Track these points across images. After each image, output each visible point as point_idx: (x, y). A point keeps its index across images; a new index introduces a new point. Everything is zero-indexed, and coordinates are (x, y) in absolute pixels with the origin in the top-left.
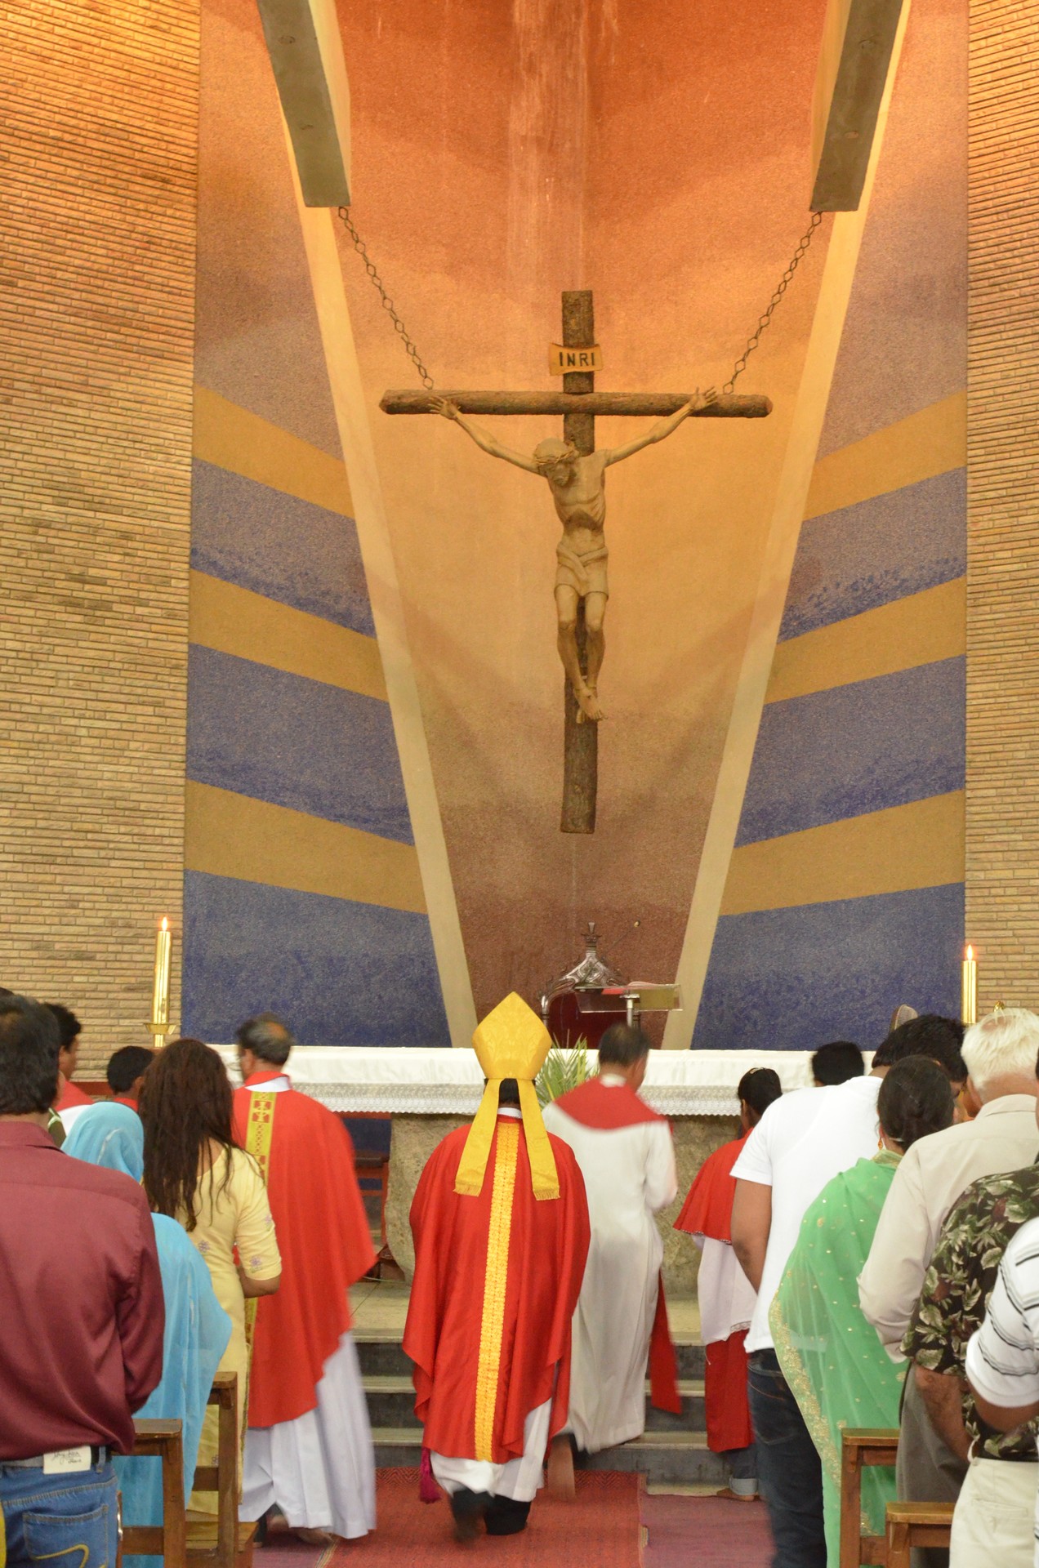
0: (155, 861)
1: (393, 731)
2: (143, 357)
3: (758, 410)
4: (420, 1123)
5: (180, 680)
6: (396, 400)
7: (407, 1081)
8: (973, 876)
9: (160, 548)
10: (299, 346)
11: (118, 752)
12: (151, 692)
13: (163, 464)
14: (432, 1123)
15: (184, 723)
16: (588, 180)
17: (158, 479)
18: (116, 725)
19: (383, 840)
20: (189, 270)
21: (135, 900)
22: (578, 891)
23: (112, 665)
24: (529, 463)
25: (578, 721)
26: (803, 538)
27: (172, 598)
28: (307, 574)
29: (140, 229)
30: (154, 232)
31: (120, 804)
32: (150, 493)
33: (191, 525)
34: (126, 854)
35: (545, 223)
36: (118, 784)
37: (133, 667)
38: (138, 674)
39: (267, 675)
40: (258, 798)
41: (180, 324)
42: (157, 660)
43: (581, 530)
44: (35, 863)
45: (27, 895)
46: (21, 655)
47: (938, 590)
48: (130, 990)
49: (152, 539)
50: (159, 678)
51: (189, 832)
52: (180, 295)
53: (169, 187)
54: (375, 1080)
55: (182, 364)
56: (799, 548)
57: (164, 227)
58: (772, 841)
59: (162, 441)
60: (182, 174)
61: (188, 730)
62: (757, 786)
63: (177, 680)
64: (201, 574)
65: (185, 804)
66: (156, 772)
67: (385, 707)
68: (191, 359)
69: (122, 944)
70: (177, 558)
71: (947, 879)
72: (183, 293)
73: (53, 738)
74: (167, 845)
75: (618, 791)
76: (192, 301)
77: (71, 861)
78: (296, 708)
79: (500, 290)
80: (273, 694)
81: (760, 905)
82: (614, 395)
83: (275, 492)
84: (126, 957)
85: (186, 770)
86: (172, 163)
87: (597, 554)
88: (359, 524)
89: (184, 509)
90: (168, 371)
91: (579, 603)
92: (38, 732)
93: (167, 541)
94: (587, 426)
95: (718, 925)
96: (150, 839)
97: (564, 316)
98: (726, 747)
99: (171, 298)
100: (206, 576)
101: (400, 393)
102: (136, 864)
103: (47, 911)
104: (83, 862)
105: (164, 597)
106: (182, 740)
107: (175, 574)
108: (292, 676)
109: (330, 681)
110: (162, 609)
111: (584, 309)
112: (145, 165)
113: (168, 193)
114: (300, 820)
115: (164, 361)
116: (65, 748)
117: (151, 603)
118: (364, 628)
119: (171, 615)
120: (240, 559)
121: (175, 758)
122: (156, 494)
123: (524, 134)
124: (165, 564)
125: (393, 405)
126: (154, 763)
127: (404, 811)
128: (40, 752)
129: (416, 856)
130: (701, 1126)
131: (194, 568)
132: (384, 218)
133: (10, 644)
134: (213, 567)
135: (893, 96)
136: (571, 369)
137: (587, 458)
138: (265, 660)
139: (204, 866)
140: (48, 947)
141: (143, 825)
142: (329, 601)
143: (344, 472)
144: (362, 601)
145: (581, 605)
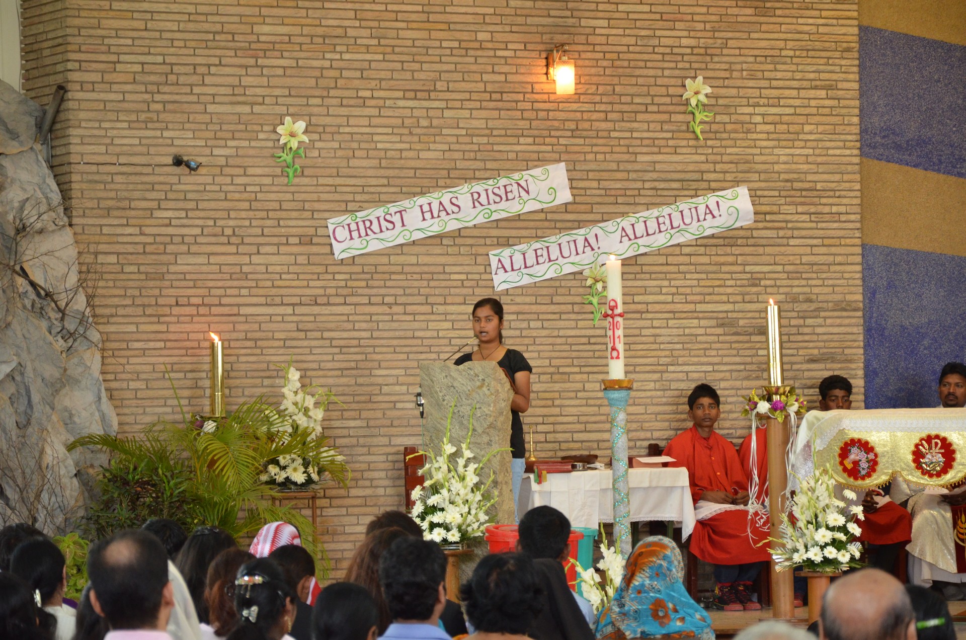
0: (833, 238)
5: (851, 63)
11: (792, 136)
12: (823, 76)
15: (857, 103)
18: (792, 111)
21: (814, 275)
23: (784, 53)
31: (797, 185)
34: (804, 233)
36: (794, 166)
37: (804, 54)
38: (810, 60)
39: (940, 50)
40: (934, 170)
42: (827, 45)
44: (716, 246)
45: (710, 276)
46: (696, 51)
48: (812, 361)
50: (831, 61)
51: (866, 209)
61: (862, 109)
63: (848, 62)
65: (861, 182)
66: (831, 152)
69: (804, 318)
73: (729, 127)
74: (845, 222)
77: (751, 242)
80: (946, 68)
84: (806, 330)
85: (860, 149)
92: (714, 122)
96: (827, 218)
102: (815, 242)
103: (729, 290)
104: (764, 242)
106: (856, 120)
116: (741, 136)
121: (849, 137)
126: (828, 144)
128: (718, 142)
133: (685, 42)
138: (937, 36)
139: (883, 239)
140: (732, 323)
141: (820, 204)
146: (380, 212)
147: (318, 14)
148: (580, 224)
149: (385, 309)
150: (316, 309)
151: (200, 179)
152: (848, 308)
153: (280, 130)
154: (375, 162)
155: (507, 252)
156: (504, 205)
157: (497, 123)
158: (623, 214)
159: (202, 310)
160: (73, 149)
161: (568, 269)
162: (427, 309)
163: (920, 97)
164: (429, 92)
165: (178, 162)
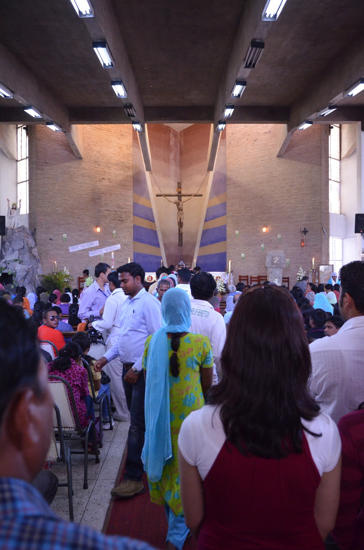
0: (130, 251)
1: (157, 234)
2: (127, 190)
3: (201, 196)
5: (132, 229)
6: (158, 195)
8: (227, 251)
9: (129, 213)
11: (125, 238)
12: (129, 231)
13: (129, 203)
15: (133, 234)
16: (180, 164)
17: (129, 205)
18: (125, 235)
19: (156, 247)
20: (132, 179)
22: (180, 253)
23: (124, 227)
24: (174, 202)
25: (180, 233)
26: (207, 210)
27: (131, 219)
28: (146, 215)
31: (126, 244)
32: (128, 207)
33: (133, 210)
34: (126, 250)
35: (174, 170)
36: (125, 242)
38: (127, 228)
40: (142, 243)
41: (131, 186)
42: (130, 227)
43: (180, 211)
47: (223, 217)
50: (130, 229)
51: (134, 247)
53: (129, 169)
56: (206, 212)
57: (129, 174)
58: (204, 247)
59: (129, 200)
62: (202, 240)
64: (134, 216)
65: (133, 244)
67: (156, 231)
68: (132, 190)
70: (131, 214)
71: (224, 251)
73: (118, 237)
74: (131, 249)
75: (185, 241)
76: (132, 183)
77: (120, 251)
78: (146, 232)
79: (169, 179)
80: (143, 230)
81: (202, 255)
82: (184, 194)
83: (143, 206)
85: (133, 240)
86: (130, 166)
87: (182, 213)
88: (152, 209)
89: (132, 208)
90: (130, 191)
92: (116, 236)
95: (197, 257)
96: (129, 248)
97: (178, 185)
98: (198, 236)
99: (130, 182)
102: (128, 251)
103: (118, 257)
104: (122, 251)
106: (133, 236)
107: (131, 216)
108: (145, 228)
109: (150, 228)
111: (180, 184)
112: (126, 166)
114: (146, 245)
117: (129, 220)
118: (154, 221)
119: (131, 221)
120: (139, 214)
121: (132, 238)
123: (172, 158)
126: (129, 239)
127: (159, 244)
128: (116, 238)
129: (160, 249)
132: (155, 171)
133: (113, 226)
134: (136, 215)
135: (217, 156)
136: (179, 191)
137: (181, 202)
138: (142, 226)
139: (136, 251)
140: (118, 261)
142: (149, 219)
143: (151, 202)
144: (153, 218)
145: (180, 219)
146: (75, 246)
147: (68, 220)
148: (100, 248)
149: (76, 259)
150: (67, 259)
151: (53, 241)
153: (63, 235)
154: (75, 240)
155: (91, 252)
156: (91, 246)
157: (91, 235)
158: (105, 247)
159: (53, 259)
160: (37, 237)
161: (98, 254)
162: (81, 259)
163: (140, 234)
164: (81, 231)
165: (50, 239)
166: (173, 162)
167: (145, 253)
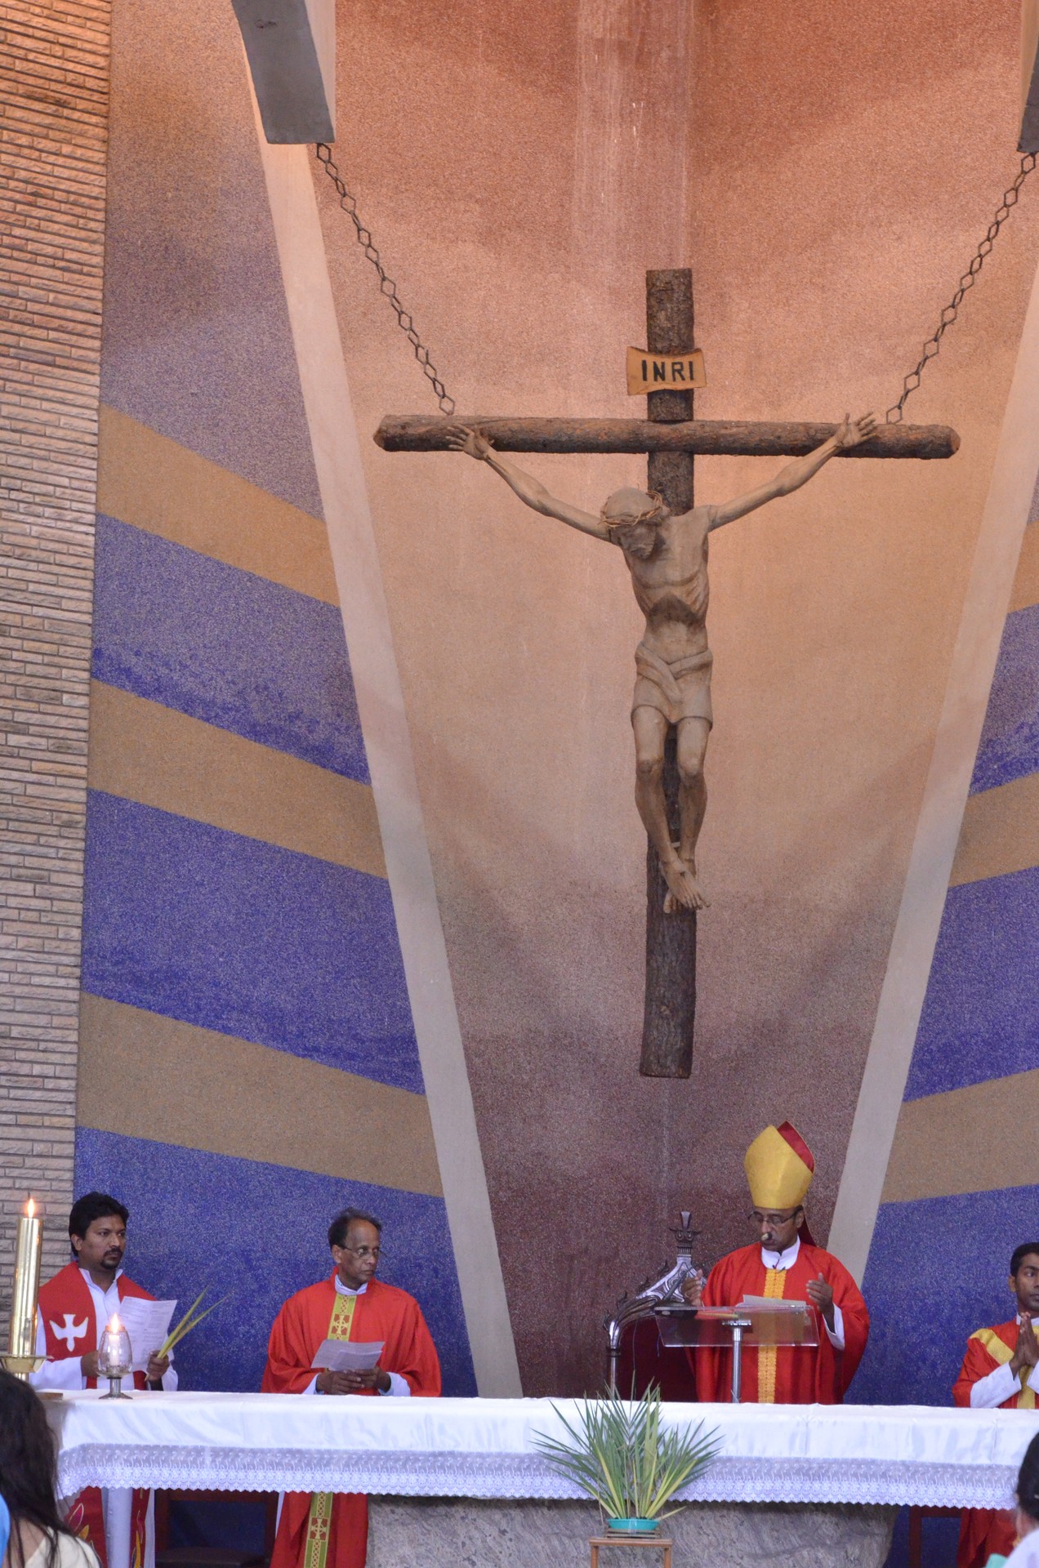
0: (31, 1114)
1: (393, 922)
2: (23, 364)
3: (939, 447)
4: (409, 1511)
5: (74, 844)
6: (399, 431)
7: (390, 1447)
9: (46, 648)
10: (259, 350)
12: (29, 861)
13: (52, 523)
14: (429, 1511)
15: (79, 907)
16: (696, 106)
17: (44, 544)
19: (378, 1084)
20: (94, 236)
22: (672, 1165)
24: (598, 523)
25: (667, 910)
27: (64, 722)
28: (266, 688)
29: (23, 174)
30: (43, 180)
32: (33, 566)
33: (93, 614)
35: (630, 169)
38: (11, 834)
39: (205, 838)
40: (190, 1021)
41: (80, 316)
42: (39, 813)
43: (672, 626)
49: (35, 635)
50: (43, 840)
51: (85, 1072)
52: (81, 273)
53: (66, 112)
54: (341, 1445)
55: (82, 375)
56: (1002, 654)
57: (58, 171)
58: (959, 1090)
59: (51, 488)
60: (86, 94)
61: (85, 918)
62: (939, 1009)
63: (70, 844)
64: (107, 687)
65: (80, 1030)
66: (36, 980)
67: (384, 884)
68: (96, 368)
70: (71, 663)
72: (86, 269)
74: (52, 1090)
75: (732, 1014)
76: (98, 282)
78: (248, 886)
79: (562, 268)
80: (213, 865)
81: (943, 1189)
82: (724, 425)
83: (220, 567)
85: (80, 978)
86: (70, 77)
87: (695, 661)
88: (343, 616)
89: (83, 590)
90: (61, 384)
91: (668, 734)
93: (56, 637)
94: (682, 471)
95: (879, 1218)
96: (26, 1081)
97: (649, 307)
98: (893, 951)
99: (67, 276)
100: (114, 690)
101: (406, 419)
105: (52, 720)
106: (76, 933)
107: (67, 686)
108: (242, 839)
109: (300, 848)
110: (48, 737)
111: (678, 295)
112: (31, 80)
113: (63, 122)
114: (248, 1055)
115: (56, 370)
117: (32, 729)
118: (353, 769)
119: (62, 747)
120: (167, 665)
121: (65, 960)
122: (41, 567)
123: (599, 37)
124: (53, 671)
125: (394, 437)
126: (33, 968)
127: (409, 1042)
129: (426, 1111)
130: (834, 1519)
131: (97, 678)
132: (388, 160)
134: (125, 677)
136: (659, 386)
137: (682, 518)
138: (202, 816)
139: (106, 1121)
141: (16, 1060)
142: (299, 728)
143: (323, 536)
144: (353, 728)
145: (671, 736)
152: (50, 1226)
163: (173, 907)
166: (614, 74)
167: (234, 1149)
